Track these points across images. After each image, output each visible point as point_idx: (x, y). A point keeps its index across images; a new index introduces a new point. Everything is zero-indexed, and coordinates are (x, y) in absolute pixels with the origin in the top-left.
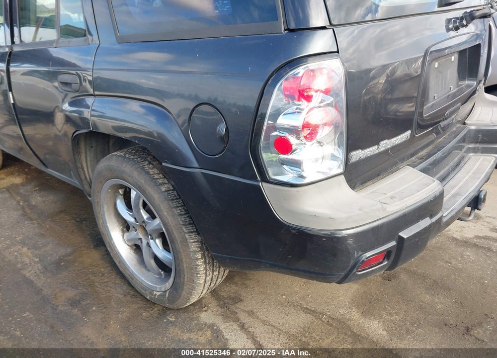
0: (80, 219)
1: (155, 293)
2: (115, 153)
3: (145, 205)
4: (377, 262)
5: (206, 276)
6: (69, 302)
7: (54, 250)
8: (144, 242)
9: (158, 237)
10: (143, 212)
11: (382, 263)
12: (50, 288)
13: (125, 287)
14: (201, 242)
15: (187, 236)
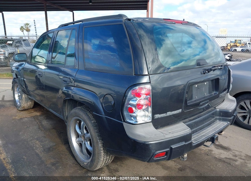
0: (61, 132)
1: (85, 163)
2: (78, 107)
3: (86, 128)
4: (163, 156)
5: (104, 157)
6: (52, 164)
7: (48, 143)
8: (84, 142)
9: (89, 141)
10: (84, 130)
11: (164, 156)
12: (45, 157)
13: (74, 161)
14: (103, 143)
15: (98, 141)
